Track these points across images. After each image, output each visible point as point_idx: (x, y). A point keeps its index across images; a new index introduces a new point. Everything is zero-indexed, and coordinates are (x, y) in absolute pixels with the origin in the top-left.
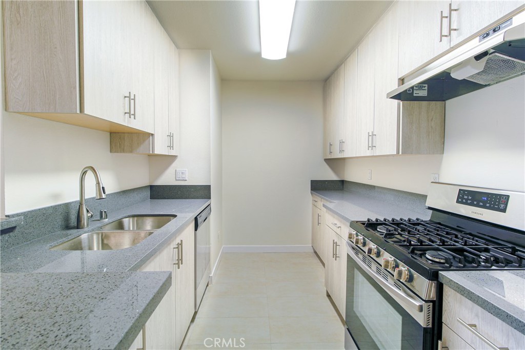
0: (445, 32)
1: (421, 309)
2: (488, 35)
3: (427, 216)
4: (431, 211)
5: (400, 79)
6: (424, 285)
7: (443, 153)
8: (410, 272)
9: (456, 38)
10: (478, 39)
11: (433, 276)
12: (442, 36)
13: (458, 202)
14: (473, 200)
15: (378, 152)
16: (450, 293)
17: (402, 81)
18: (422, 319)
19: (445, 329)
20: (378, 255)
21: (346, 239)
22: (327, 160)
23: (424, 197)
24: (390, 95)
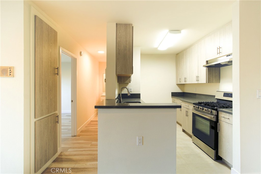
0: (219, 52)
1: (214, 117)
2: (228, 56)
3: (216, 101)
4: (217, 100)
5: (206, 61)
6: (214, 112)
7: (220, 83)
8: (211, 110)
9: (221, 55)
10: (226, 56)
11: (216, 110)
12: (218, 53)
13: (223, 96)
14: (227, 95)
15: (200, 82)
16: (220, 113)
17: (207, 62)
18: (214, 120)
19: (219, 121)
20: (203, 109)
21: (191, 109)
22: (178, 85)
23: (214, 96)
24: (204, 66)
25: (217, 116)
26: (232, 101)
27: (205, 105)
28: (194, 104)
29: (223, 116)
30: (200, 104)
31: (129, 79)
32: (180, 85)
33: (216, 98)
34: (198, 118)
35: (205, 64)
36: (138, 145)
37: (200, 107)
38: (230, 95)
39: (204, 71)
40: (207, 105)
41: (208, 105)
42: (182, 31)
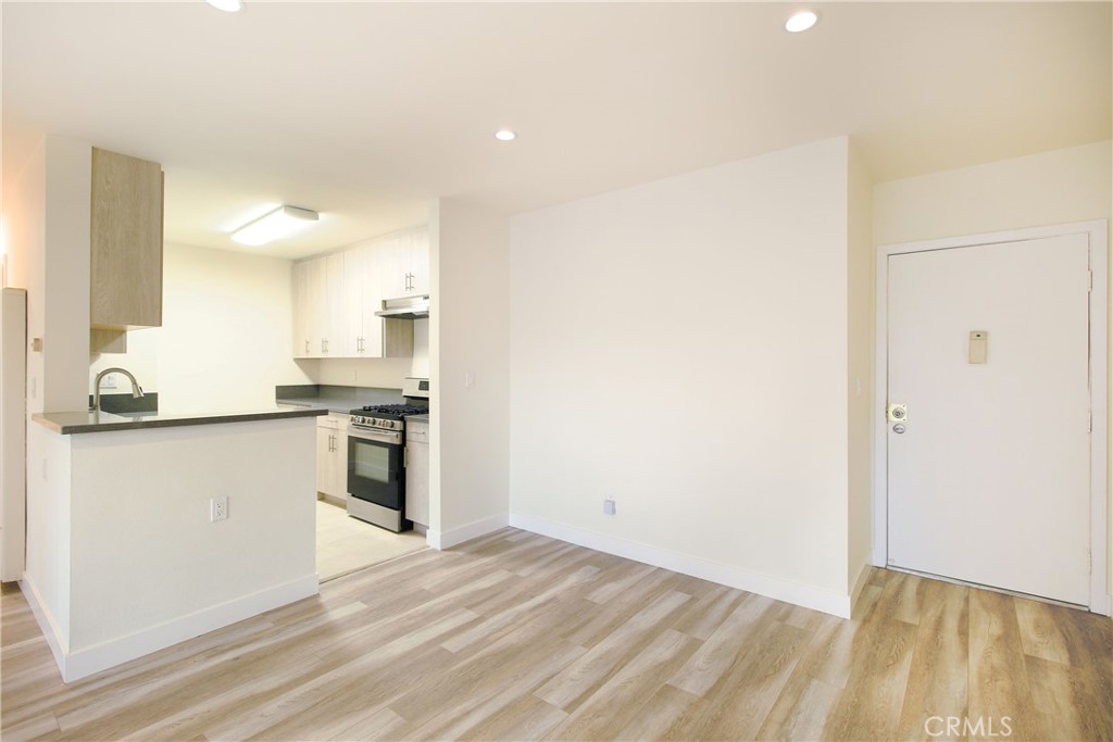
0: (408, 285)
1: (397, 436)
2: (424, 299)
3: (403, 402)
4: (405, 398)
5: (383, 301)
6: (398, 424)
7: (413, 357)
8: (391, 422)
9: (413, 293)
10: (421, 299)
11: (402, 419)
12: (407, 288)
13: (418, 389)
15: (366, 355)
16: (408, 424)
17: (385, 302)
18: (397, 441)
19: (408, 443)
20: (374, 423)
21: (345, 428)
22: (298, 360)
23: (401, 390)
24: (376, 313)
25: (404, 433)
26: (427, 399)
27: (379, 411)
28: (352, 412)
29: (414, 428)
30: (366, 411)
31: (118, 341)
32: (305, 363)
33: (404, 394)
34: (361, 447)
35: (379, 308)
36: (214, 521)
37: (367, 418)
38: (424, 385)
39: (377, 327)
40: (383, 411)
41: (387, 411)
42: (321, 216)
